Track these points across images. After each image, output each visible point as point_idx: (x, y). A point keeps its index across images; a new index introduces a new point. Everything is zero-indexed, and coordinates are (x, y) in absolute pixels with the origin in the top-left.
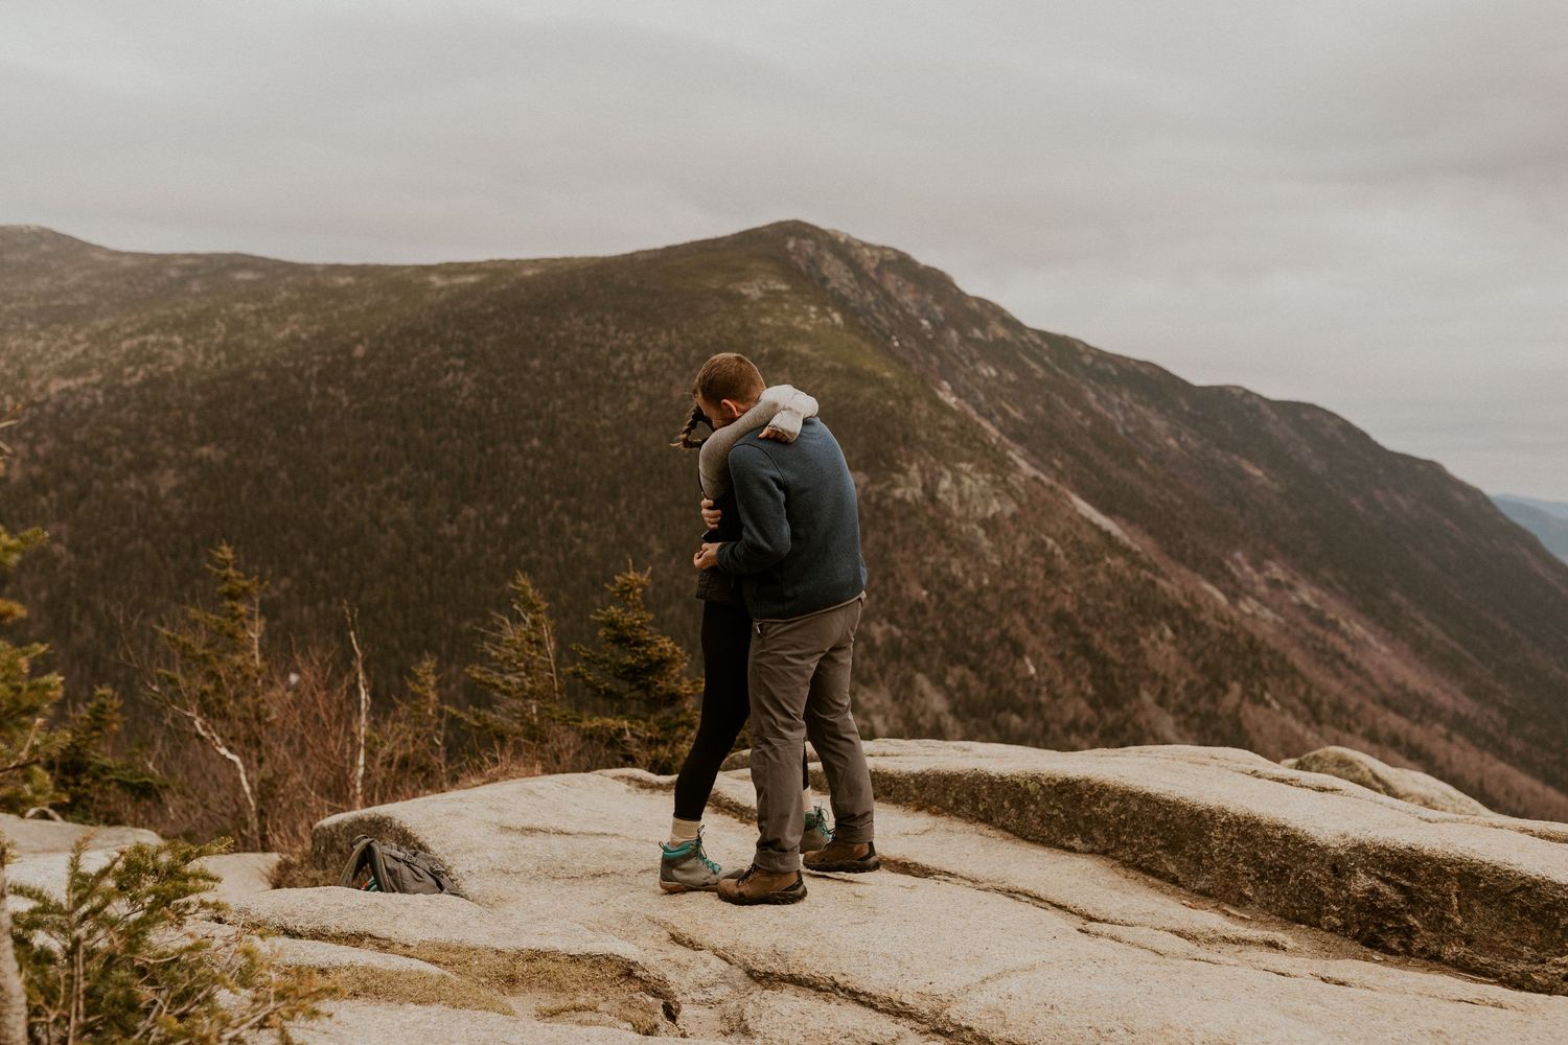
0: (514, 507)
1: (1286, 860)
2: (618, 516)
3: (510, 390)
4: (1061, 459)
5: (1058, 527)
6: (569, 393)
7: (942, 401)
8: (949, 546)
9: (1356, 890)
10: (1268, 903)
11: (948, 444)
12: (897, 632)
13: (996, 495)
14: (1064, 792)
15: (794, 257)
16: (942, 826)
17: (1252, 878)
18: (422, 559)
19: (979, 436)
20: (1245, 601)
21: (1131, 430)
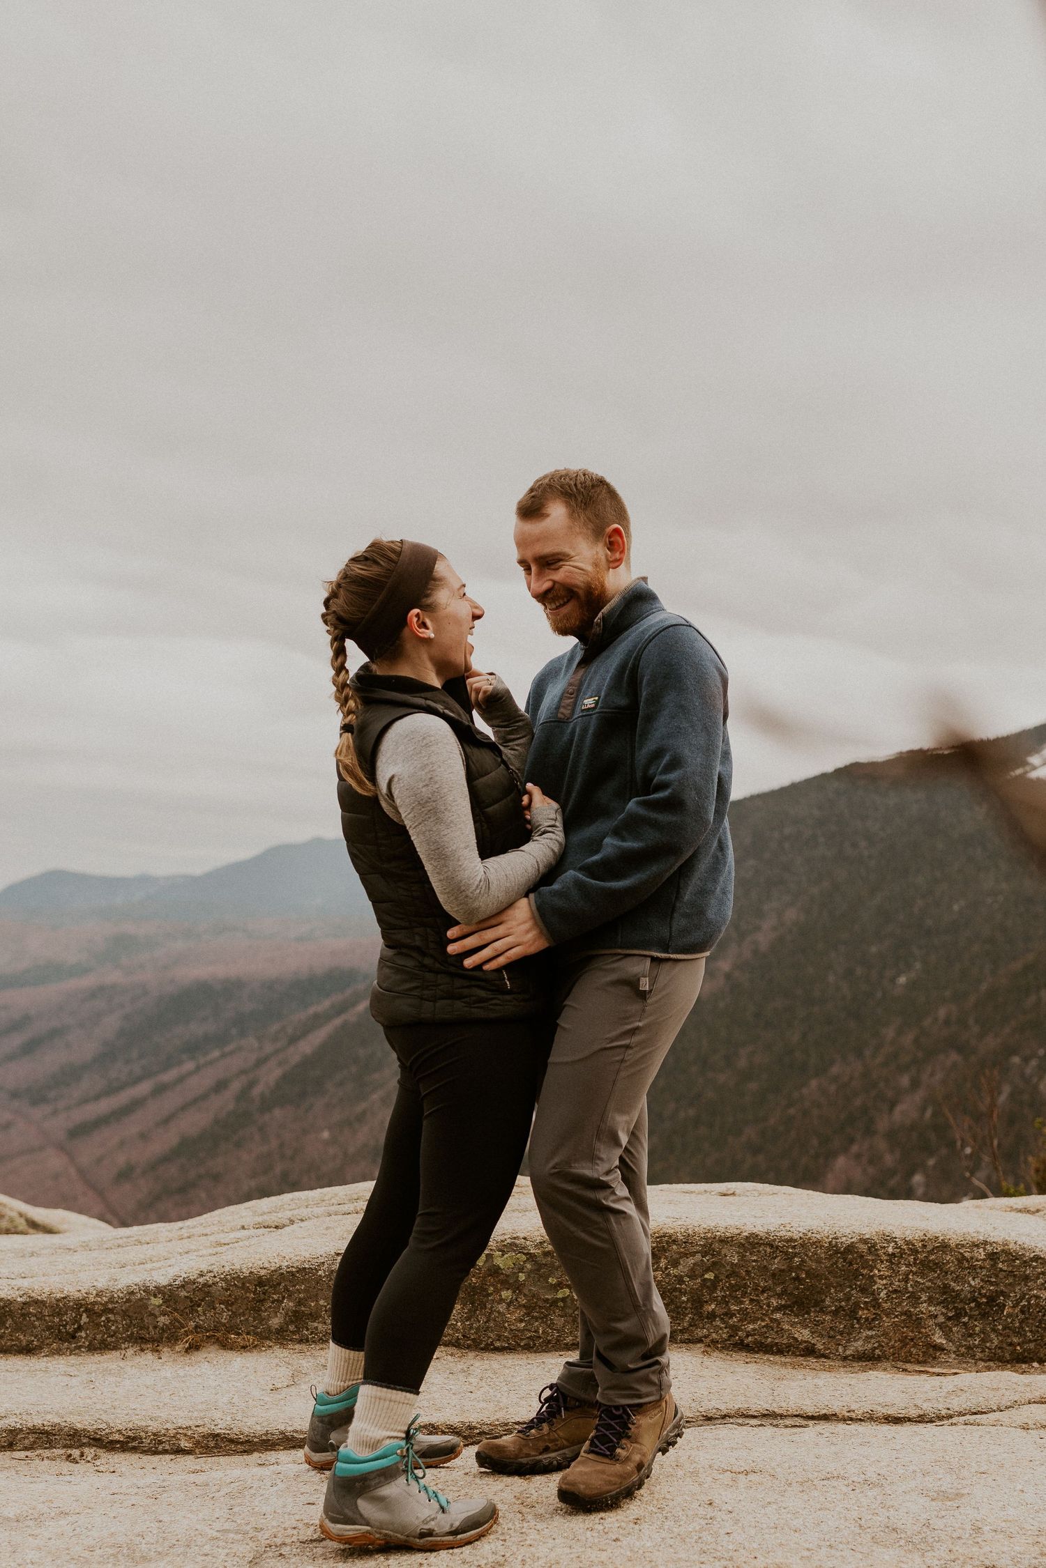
1: (996, 1284)
10: (969, 1348)
17: (941, 1319)
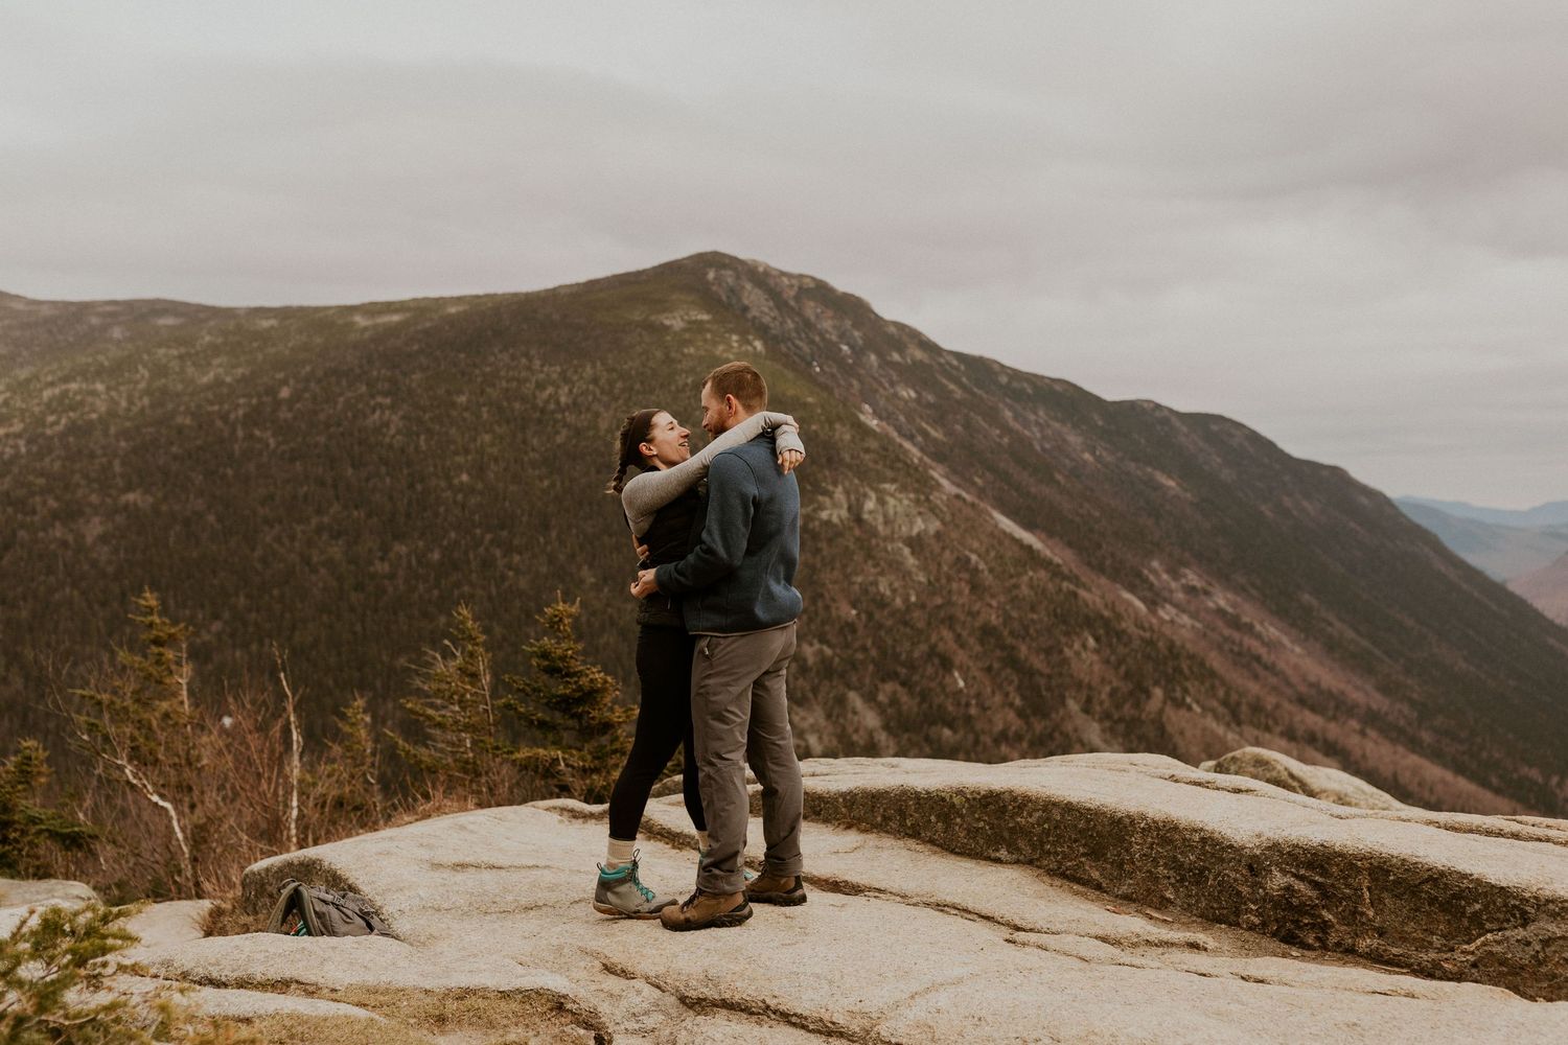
0: (445, 543)
1: (1204, 861)
2: (549, 548)
3: (437, 427)
4: (980, 477)
5: (981, 543)
6: (497, 428)
7: (864, 424)
8: (876, 565)
9: (1272, 888)
10: (1189, 905)
11: (871, 465)
12: (828, 651)
13: (920, 513)
14: (989, 804)
15: (714, 288)
16: (871, 843)
17: (1173, 881)
18: (354, 596)
19: (901, 456)
20: (1163, 607)
21: (1047, 446)
